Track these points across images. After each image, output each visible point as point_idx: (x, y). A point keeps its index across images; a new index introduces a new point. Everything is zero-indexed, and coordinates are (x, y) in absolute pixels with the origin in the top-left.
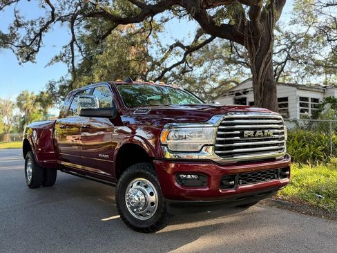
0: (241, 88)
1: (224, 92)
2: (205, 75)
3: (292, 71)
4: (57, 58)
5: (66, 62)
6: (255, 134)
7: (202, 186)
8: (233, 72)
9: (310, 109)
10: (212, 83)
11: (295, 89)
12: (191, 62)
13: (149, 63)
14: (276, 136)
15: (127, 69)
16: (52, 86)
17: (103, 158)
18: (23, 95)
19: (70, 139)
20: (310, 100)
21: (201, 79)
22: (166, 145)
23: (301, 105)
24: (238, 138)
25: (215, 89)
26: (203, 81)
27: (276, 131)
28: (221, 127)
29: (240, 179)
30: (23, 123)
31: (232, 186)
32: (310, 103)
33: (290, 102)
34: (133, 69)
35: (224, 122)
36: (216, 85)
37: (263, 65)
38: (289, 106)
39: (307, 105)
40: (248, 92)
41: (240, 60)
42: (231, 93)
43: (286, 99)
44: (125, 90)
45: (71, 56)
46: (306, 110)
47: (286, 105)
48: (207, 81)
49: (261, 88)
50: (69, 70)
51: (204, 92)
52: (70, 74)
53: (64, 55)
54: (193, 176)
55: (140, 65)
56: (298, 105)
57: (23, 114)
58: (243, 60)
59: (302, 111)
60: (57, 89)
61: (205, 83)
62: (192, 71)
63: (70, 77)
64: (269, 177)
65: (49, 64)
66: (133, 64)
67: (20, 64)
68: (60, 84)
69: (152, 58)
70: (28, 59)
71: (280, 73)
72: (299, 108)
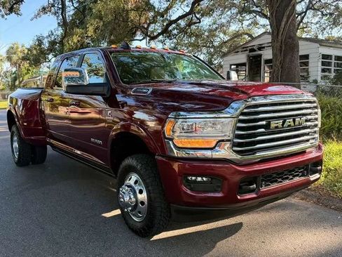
0: (256, 43)
1: (236, 47)
2: (214, 26)
3: (313, 21)
4: (44, 9)
5: (55, 13)
6: (284, 123)
7: (215, 191)
8: (246, 23)
9: (333, 68)
10: (222, 35)
11: (317, 45)
12: (198, 13)
13: (151, 14)
14: (309, 124)
15: (126, 20)
16: (40, 42)
17: (96, 143)
18: (13, 48)
19: (62, 111)
20: (333, 58)
21: (210, 31)
22: (172, 140)
23: (323, 64)
24: (263, 130)
25: (226, 42)
26: (212, 33)
27: (309, 117)
28: (241, 117)
29: (262, 180)
30: (15, 79)
31: (252, 191)
32: (333, 61)
33: (311, 60)
34: (132, 21)
35: (245, 111)
36: (226, 38)
37: (285, 19)
38: (310, 65)
39: (329, 64)
40: (264, 47)
41: (255, 8)
42: (244, 48)
43: (307, 57)
44: (122, 59)
45: (60, 6)
46: (328, 69)
47: (306, 64)
48: (217, 33)
49: (281, 47)
50: (59, 23)
51: (213, 47)
52: (60, 28)
53: (53, 6)
54: (205, 179)
55: (140, 16)
56: (320, 64)
57: (14, 69)
58: (258, 9)
59: (323, 71)
60: (46, 45)
61: (214, 36)
62: (200, 22)
63: (60, 31)
64: (297, 175)
65: (36, 17)
66: (132, 15)
67: (3, 16)
68: (49, 40)
69: (154, 8)
70: (11, 10)
71: (299, 25)
72: (320, 67)
